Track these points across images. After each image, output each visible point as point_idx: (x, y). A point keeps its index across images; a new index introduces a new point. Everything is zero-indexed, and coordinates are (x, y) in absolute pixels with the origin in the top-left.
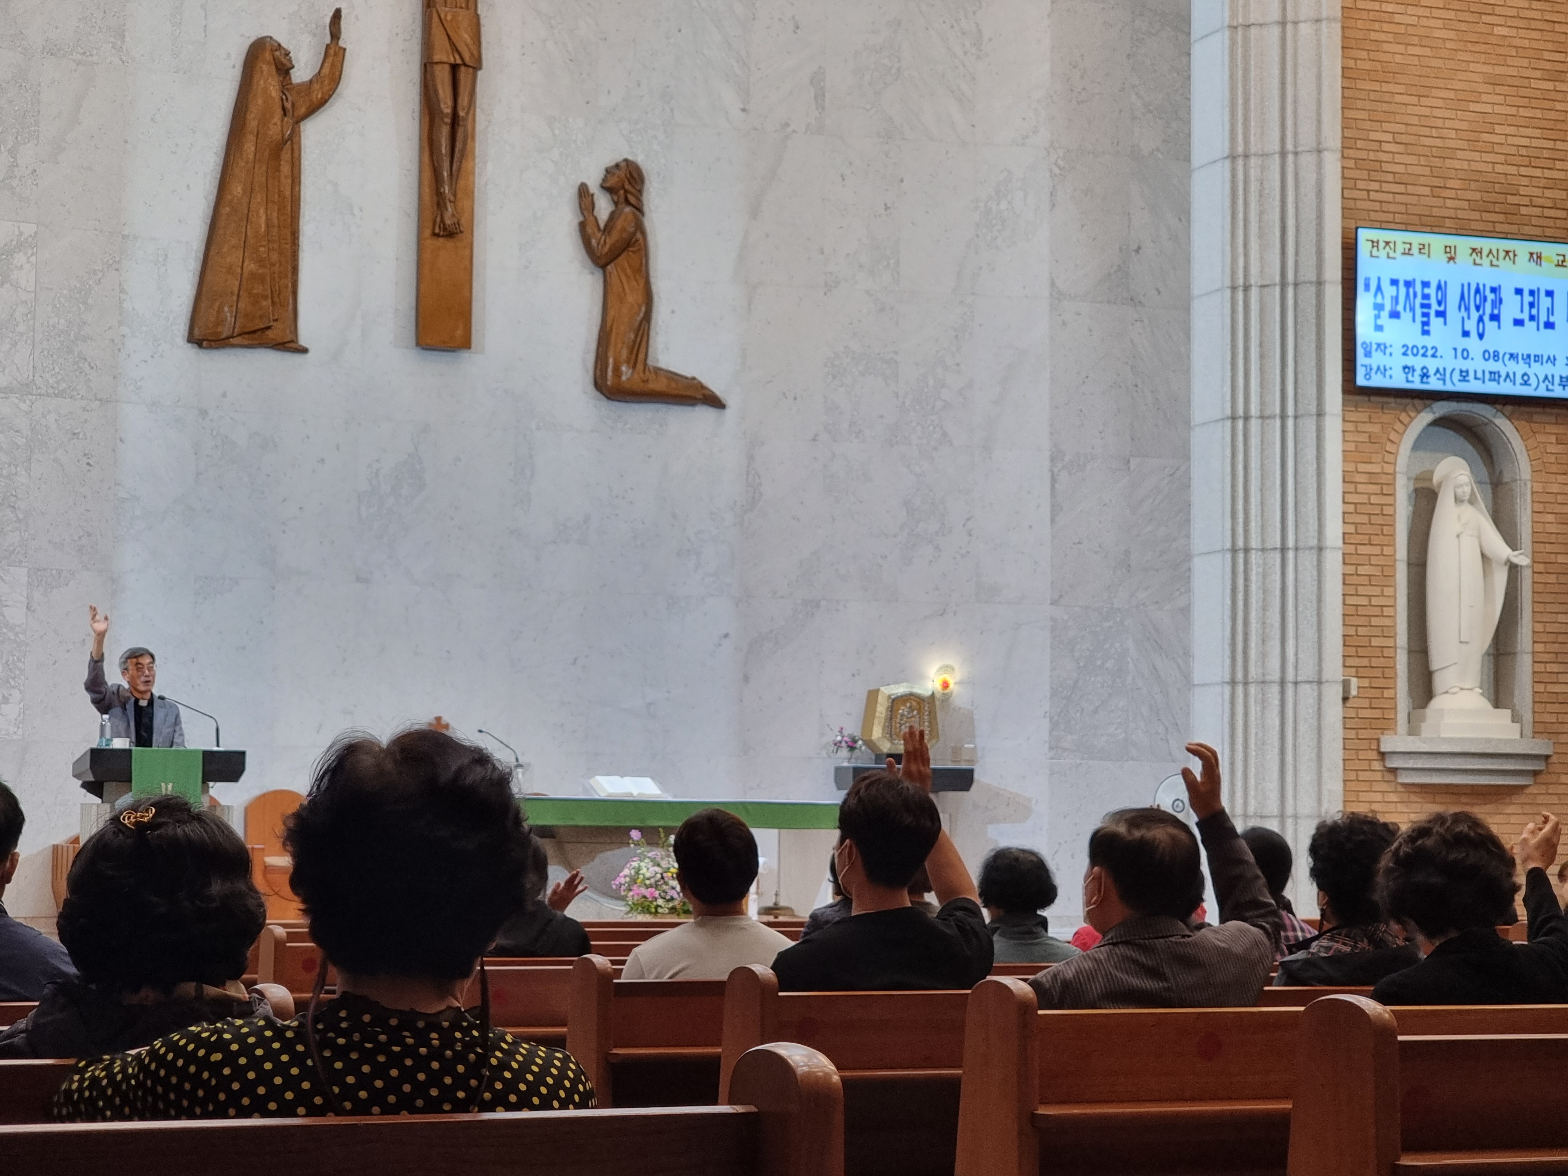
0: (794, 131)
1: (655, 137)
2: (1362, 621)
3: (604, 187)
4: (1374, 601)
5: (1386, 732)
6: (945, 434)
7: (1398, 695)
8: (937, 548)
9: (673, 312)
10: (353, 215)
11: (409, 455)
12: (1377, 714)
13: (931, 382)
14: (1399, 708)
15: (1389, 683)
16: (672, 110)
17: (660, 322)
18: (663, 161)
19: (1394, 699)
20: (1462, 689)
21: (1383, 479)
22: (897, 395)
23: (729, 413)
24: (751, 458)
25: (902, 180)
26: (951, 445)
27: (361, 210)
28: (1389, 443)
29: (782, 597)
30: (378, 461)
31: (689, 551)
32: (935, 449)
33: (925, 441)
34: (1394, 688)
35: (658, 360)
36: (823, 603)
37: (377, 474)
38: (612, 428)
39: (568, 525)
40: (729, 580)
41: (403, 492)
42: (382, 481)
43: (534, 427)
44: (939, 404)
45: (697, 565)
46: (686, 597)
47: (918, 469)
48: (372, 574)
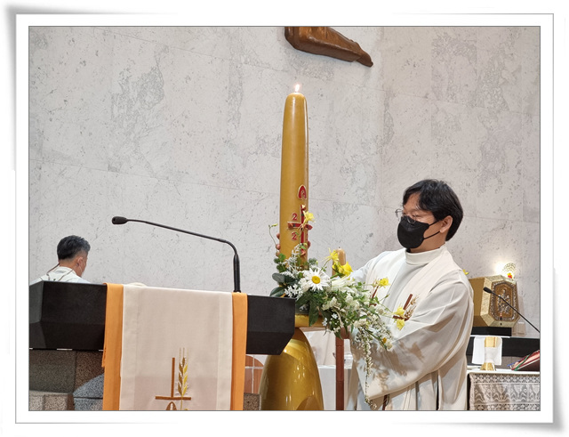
6: (504, 102)
11: (152, 69)
13: (496, 65)
22: (476, 71)
24: (387, 105)
26: (508, 110)
30: (128, 70)
31: (347, 169)
32: (499, 112)
33: (492, 106)
37: (127, 81)
38: (297, 70)
39: (266, 141)
40: (373, 194)
41: (147, 99)
42: (131, 87)
43: (243, 61)
44: (501, 81)
45: (353, 181)
46: (346, 204)
47: (488, 125)
48: (121, 165)
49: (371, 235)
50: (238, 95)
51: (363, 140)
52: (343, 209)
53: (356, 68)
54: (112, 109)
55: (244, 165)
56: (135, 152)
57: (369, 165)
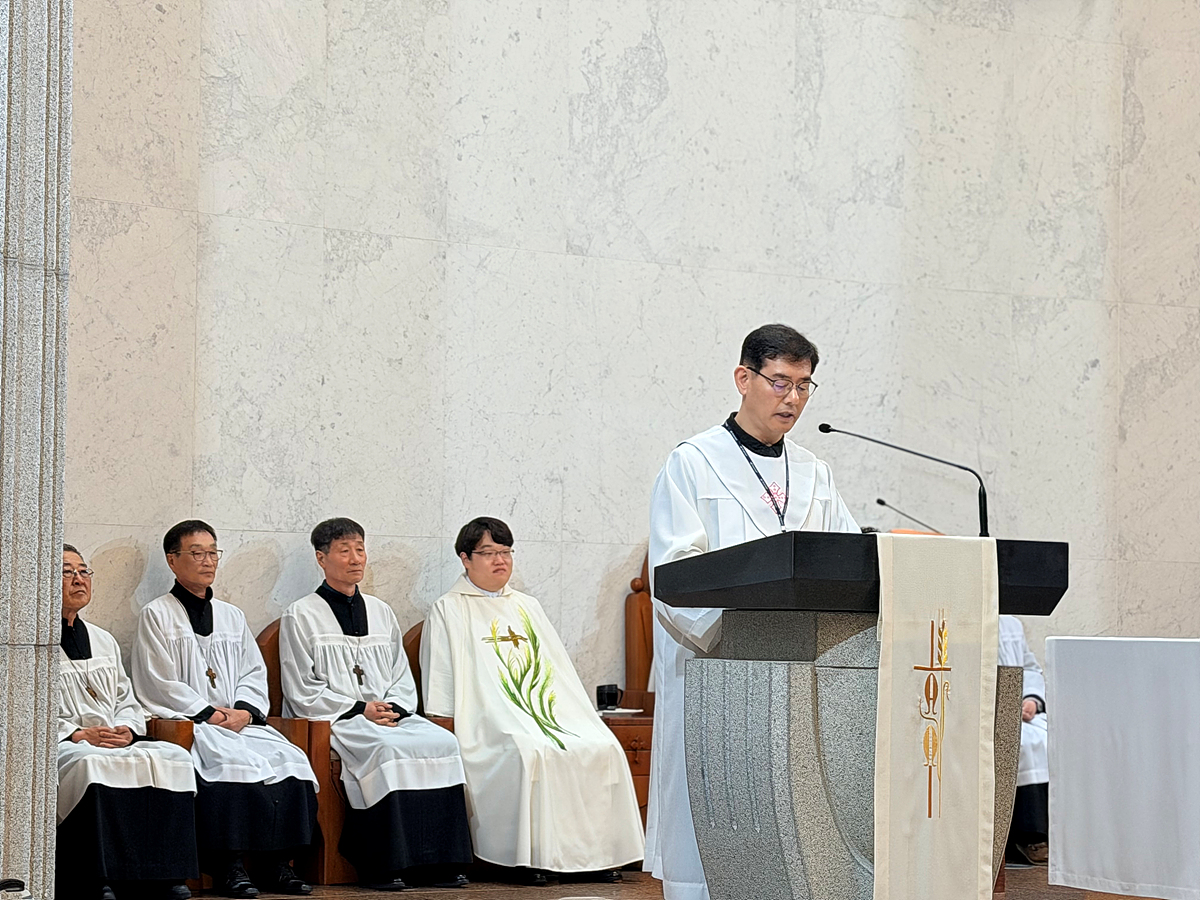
11: (644, 36)
24: (1129, 76)
29: (1172, 304)
30: (598, 42)
31: (1041, 223)
37: (596, 65)
39: (874, 173)
41: (636, 100)
42: (604, 78)
45: (1055, 248)
46: (1039, 299)
48: (590, 240)
49: (1095, 364)
50: (815, 78)
51: (1078, 159)
52: (1034, 310)
54: (570, 125)
55: (830, 227)
56: (616, 212)
57: (1091, 212)
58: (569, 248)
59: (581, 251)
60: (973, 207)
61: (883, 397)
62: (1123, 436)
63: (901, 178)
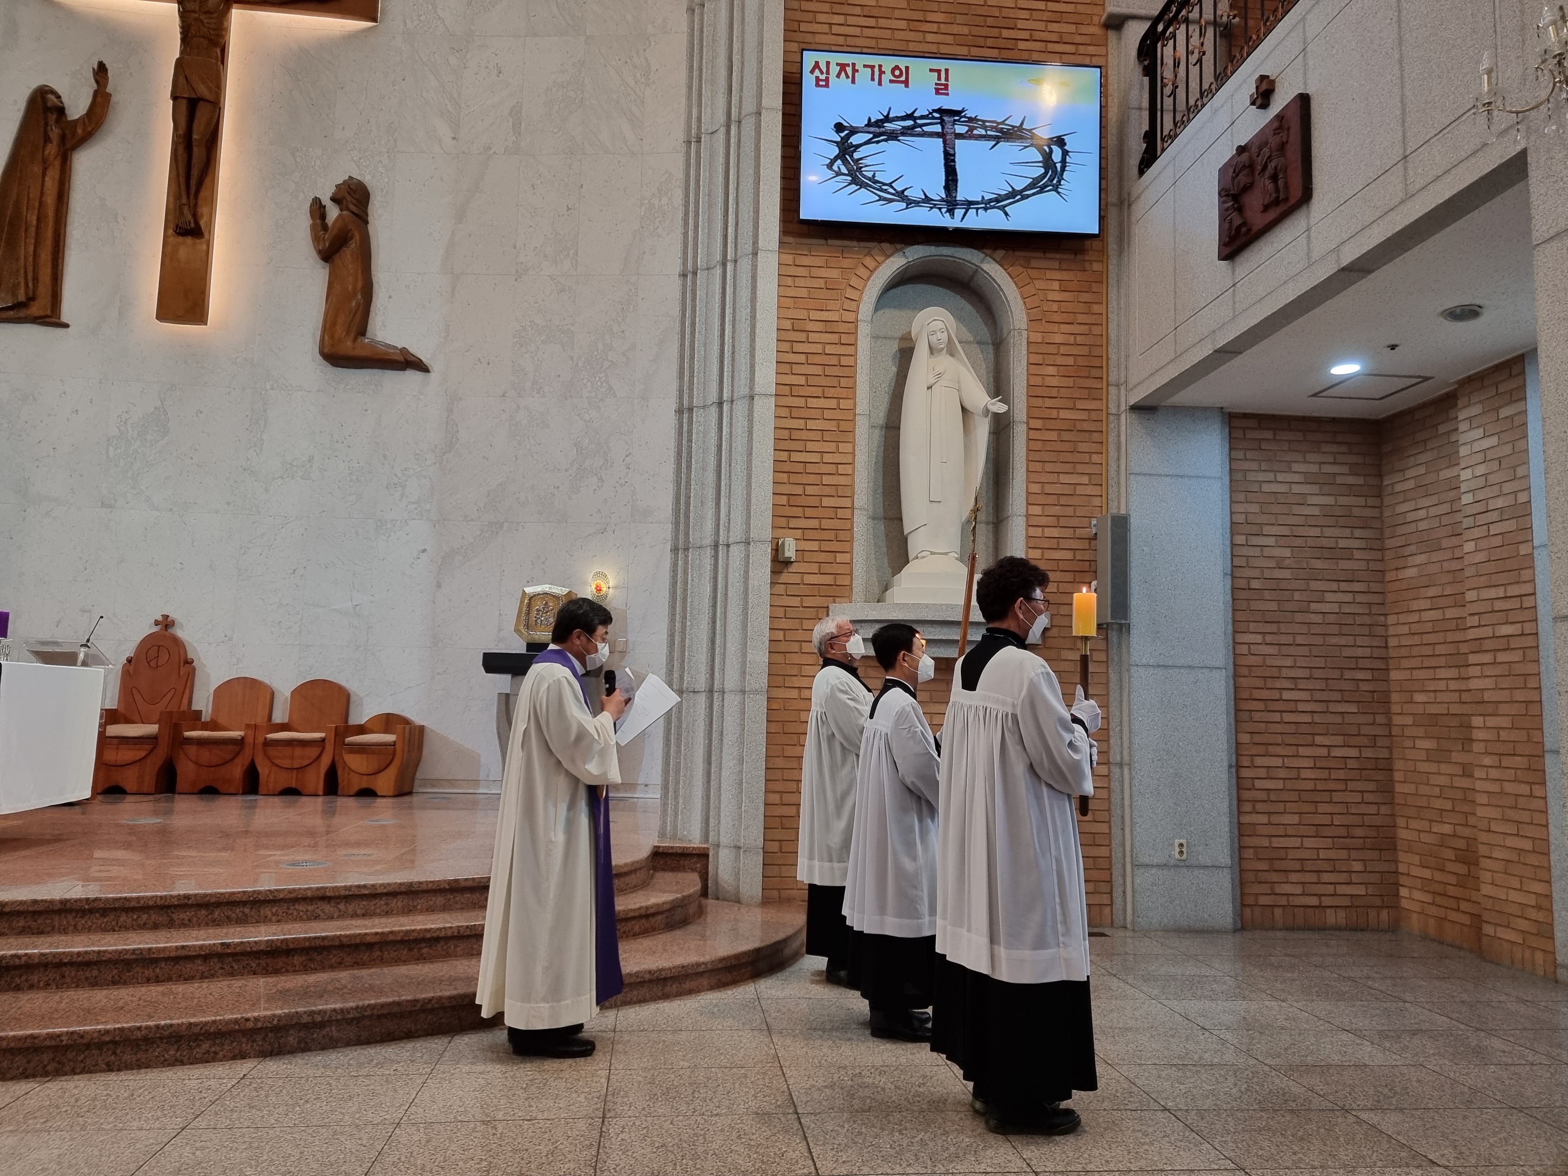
0: (495, 153)
1: (381, 161)
2: (812, 479)
3: (334, 199)
4: (827, 458)
5: (837, 600)
6: (610, 388)
7: (854, 560)
8: (601, 479)
9: (390, 297)
10: (118, 222)
11: (156, 408)
12: (829, 580)
13: (600, 346)
14: (855, 573)
15: (846, 547)
16: (395, 141)
17: (379, 306)
18: (386, 180)
19: (850, 564)
20: (932, 553)
21: (843, 328)
22: (572, 358)
23: (433, 375)
24: (450, 411)
25: (582, 186)
26: (615, 396)
27: (124, 219)
28: (849, 290)
29: (472, 520)
30: (127, 412)
31: (395, 484)
32: (602, 400)
33: (593, 394)
34: (851, 552)
35: (376, 335)
36: (506, 524)
37: (125, 423)
38: (335, 388)
39: (294, 464)
40: (428, 507)
41: (149, 437)
42: (129, 429)
43: (268, 387)
44: (606, 364)
45: (402, 496)
46: (392, 521)
47: (587, 417)
48: (116, 501)
49: (424, 551)
50: (262, 423)
51: (418, 452)
52: (389, 526)
53: (412, 376)
54: (107, 450)
55: (267, 491)
56: (133, 488)
57: (425, 477)
58: (103, 505)
59: (111, 506)
60: (354, 478)
61: (295, 570)
62: (439, 585)
63: (311, 466)
